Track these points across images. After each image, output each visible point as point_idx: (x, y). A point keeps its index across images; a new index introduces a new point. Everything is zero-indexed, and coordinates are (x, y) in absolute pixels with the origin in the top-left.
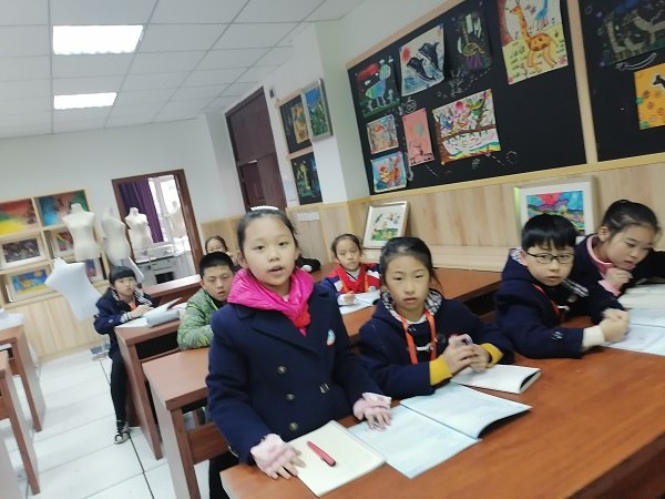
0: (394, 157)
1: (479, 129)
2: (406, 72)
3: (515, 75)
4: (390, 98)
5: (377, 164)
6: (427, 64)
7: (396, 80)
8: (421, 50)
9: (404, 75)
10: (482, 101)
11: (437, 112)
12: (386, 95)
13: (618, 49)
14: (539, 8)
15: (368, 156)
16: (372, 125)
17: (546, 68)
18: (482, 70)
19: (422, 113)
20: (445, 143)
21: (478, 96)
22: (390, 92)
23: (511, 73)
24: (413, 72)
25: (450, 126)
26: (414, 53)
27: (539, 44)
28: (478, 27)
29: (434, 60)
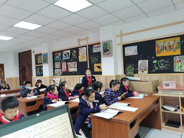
0: (59, 70)
1: (74, 67)
3: (80, 61)
5: (56, 70)
6: (67, 55)
7: (61, 56)
8: (66, 53)
9: (63, 56)
11: (68, 63)
12: (59, 58)
13: (92, 61)
14: (84, 52)
15: (54, 69)
16: (56, 63)
17: (84, 61)
18: (75, 59)
19: (65, 63)
20: (69, 69)
21: (75, 62)
24: (65, 56)
25: (70, 66)
26: (65, 53)
27: (83, 57)
28: (75, 52)
29: (68, 55)
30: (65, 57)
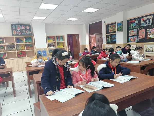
0: (135, 37)
2: (142, 22)
4: (137, 26)
7: (139, 23)
8: (147, 19)
15: (128, 36)
16: (131, 31)
19: (144, 30)
20: (148, 35)
22: (137, 25)
25: (150, 33)
26: (145, 19)
29: (149, 21)
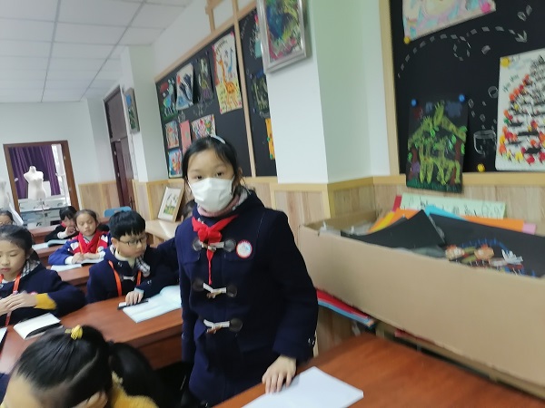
2: (180, 93)
3: (224, 108)
5: (171, 156)
6: (187, 89)
7: (175, 96)
8: (185, 78)
9: (178, 95)
10: (210, 122)
12: (172, 106)
13: (259, 102)
14: (229, 65)
15: (167, 150)
17: (234, 107)
19: (187, 124)
21: (208, 118)
23: (221, 106)
24: (182, 93)
26: (182, 80)
27: (230, 89)
28: (206, 70)
29: (190, 87)
30: (184, 99)
